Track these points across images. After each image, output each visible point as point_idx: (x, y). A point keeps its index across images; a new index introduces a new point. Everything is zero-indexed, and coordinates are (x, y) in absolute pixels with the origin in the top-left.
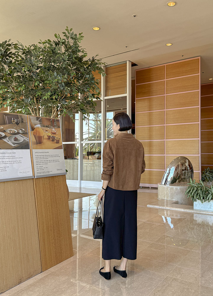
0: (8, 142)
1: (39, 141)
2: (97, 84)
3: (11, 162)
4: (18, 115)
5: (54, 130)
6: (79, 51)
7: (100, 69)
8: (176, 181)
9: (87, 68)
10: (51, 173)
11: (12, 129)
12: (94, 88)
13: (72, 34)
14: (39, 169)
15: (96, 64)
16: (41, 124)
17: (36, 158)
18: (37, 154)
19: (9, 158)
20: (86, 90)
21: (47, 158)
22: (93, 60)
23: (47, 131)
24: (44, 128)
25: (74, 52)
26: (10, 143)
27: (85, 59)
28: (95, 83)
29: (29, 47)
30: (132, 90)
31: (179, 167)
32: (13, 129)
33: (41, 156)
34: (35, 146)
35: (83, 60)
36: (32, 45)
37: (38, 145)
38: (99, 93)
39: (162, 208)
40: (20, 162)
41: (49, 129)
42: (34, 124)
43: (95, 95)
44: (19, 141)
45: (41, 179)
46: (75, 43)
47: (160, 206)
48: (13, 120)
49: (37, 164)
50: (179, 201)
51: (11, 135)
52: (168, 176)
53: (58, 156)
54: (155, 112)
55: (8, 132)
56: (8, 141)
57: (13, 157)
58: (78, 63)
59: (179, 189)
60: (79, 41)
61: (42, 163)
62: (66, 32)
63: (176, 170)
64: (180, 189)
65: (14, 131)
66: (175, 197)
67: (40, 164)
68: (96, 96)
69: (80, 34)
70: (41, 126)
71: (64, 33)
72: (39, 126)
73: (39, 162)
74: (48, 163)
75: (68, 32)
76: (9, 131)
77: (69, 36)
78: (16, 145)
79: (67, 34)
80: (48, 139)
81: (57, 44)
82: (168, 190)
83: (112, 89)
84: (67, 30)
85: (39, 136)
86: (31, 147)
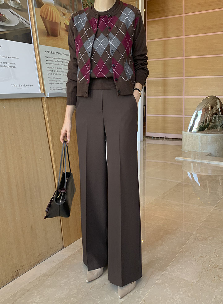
1: (51, 31)
8: (204, 130)
18: (49, 55)
23: (64, 14)
24: (61, 8)
33: (58, 60)
41: (66, 11)
50: (212, 153)
61: (59, 73)
67: (56, 73)
70: (56, 3)
73: (53, 70)
80: (66, 30)
85: (52, 20)
86: (35, 40)
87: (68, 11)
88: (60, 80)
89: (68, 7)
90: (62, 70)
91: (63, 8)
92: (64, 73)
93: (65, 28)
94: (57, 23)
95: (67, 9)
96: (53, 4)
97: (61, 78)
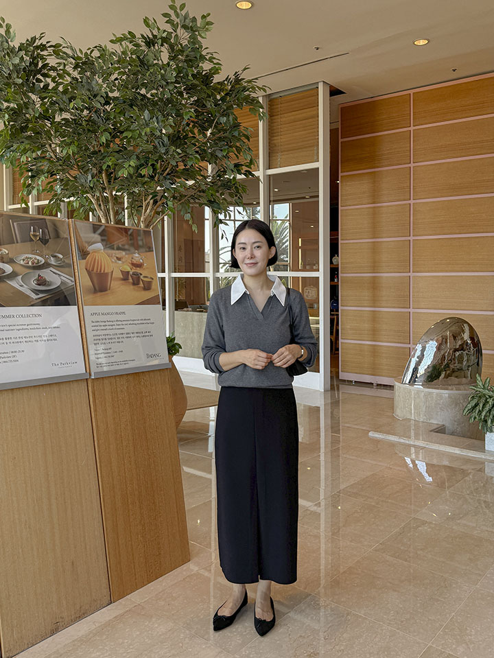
0: (21, 289)
1: (100, 285)
2: (246, 141)
3: (28, 339)
4: (45, 219)
5: (136, 257)
6: (202, 58)
7: (253, 102)
8: (438, 376)
9: (223, 99)
10: (131, 365)
11: (31, 256)
12: (239, 150)
13: (186, 17)
14: (100, 356)
15: (245, 89)
16: (104, 243)
17: (94, 328)
18: (96, 318)
19: (23, 329)
20: (220, 155)
21: (122, 327)
22: (238, 81)
23: (119, 259)
24: (114, 251)
25: (190, 61)
26: (25, 290)
27: (217, 79)
28: (243, 138)
29: (89, 52)
30: (331, 153)
31: (446, 342)
32: (34, 256)
33: (107, 323)
34: (91, 296)
35: (214, 81)
36: (96, 47)
37: (99, 294)
39: (407, 442)
40: (53, 338)
41: (124, 253)
42: (86, 242)
43: (242, 165)
44: (49, 285)
45: (106, 381)
46: (193, 40)
47: (400, 436)
48: (32, 233)
49: (96, 342)
50: (447, 425)
51: (28, 271)
52: (418, 364)
53: (148, 321)
54: (388, 206)
55: (22, 262)
56: (22, 286)
57: (35, 326)
58: (201, 89)
59: (447, 395)
60: (203, 35)
61: (108, 341)
62: (172, 12)
63: (439, 348)
64: (450, 397)
65: (36, 261)
66: (437, 414)
67: (104, 341)
68: (245, 168)
69: (204, 17)
70: (105, 247)
71: (165, 15)
72: (99, 246)
73: (100, 337)
74: (123, 340)
75: (175, 11)
76: (24, 260)
77: (177, 23)
78: (41, 295)
79: (173, 17)
80: (123, 279)
81: (150, 43)
82: (419, 397)
83: (284, 151)
84: (172, 7)
85: (100, 271)
86: (80, 300)
87: (128, 252)
88: (109, 351)
89: (127, 247)
90: (112, 337)
91: (117, 252)
92: (113, 340)
93: (121, 276)
94: (107, 274)
95: (124, 250)
96: (101, 250)
97: (110, 349)
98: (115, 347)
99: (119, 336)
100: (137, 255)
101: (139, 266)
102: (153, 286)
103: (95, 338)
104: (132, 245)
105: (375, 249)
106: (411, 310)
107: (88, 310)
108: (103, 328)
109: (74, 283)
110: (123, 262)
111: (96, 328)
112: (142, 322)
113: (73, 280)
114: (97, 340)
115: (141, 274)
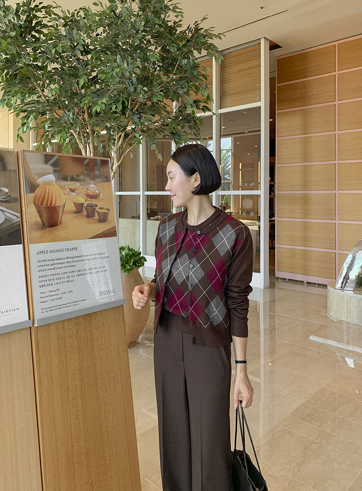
1: (50, 220)
5: (92, 188)
6: (167, 8)
10: (82, 305)
14: (46, 299)
16: (57, 174)
17: (40, 268)
18: (43, 257)
20: (181, 92)
21: (73, 264)
22: (197, 30)
23: (72, 190)
24: (67, 183)
27: (179, 30)
28: (201, 77)
33: (56, 262)
34: (37, 234)
37: (48, 230)
38: (209, 98)
41: (78, 184)
42: (36, 174)
49: (42, 284)
53: (103, 256)
54: (316, 136)
61: (55, 281)
67: (51, 282)
70: (58, 179)
72: (51, 177)
73: (47, 278)
74: (73, 278)
80: (77, 212)
83: (233, 94)
85: (51, 205)
86: (26, 237)
87: (82, 183)
88: (57, 293)
90: (61, 276)
91: (70, 182)
92: (63, 280)
93: (75, 209)
94: (59, 206)
95: (78, 180)
96: (53, 181)
97: (58, 290)
98: (64, 287)
99: (68, 274)
100: (93, 186)
101: (95, 197)
102: (110, 217)
103: (41, 279)
104: (88, 175)
105: (306, 171)
106: (337, 222)
107: (34, 248)
108: (50, 267)
109: (20, 219)
110: (77, 194)
111: (43, 268)
112: (95, 256)
113: (19, 215)
114: (43, 281)
115: (97, 206)
